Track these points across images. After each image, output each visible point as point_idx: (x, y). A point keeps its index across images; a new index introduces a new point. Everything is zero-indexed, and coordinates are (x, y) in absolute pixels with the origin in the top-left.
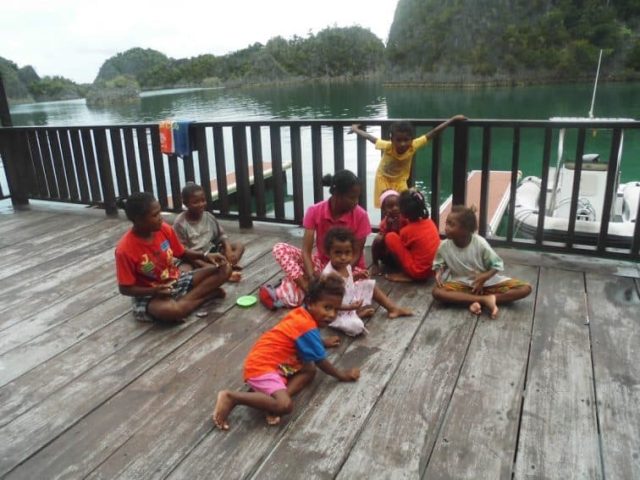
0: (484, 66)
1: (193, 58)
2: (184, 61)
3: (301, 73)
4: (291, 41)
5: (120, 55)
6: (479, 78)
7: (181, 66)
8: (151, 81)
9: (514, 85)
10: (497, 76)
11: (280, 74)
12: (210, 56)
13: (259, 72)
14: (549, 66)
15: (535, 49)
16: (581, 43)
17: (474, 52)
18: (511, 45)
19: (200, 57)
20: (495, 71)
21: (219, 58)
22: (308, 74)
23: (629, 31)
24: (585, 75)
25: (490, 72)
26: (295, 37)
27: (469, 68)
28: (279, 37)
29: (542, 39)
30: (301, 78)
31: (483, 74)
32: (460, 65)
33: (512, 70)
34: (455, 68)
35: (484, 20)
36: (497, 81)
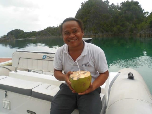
0: (95, 31)
1: (31, 32)
2: (28, 32)
3: (55, 35)
4: (53, 28)
5: (12, 31)
6: (94, 34)
7: (28, 34)
8: (20, 37)
9: (103, 36)
10: (99, 34)
11: (49, 35)
12: (35, 32)
13: (44, 35)
14: (112, 32)
15: (108, 27)
16: (118, 26)
17: (93, 28)
18: (102, 26)
19: (32, 32)
20: (98, 33)
21: (37, 32)
22: (57, 35)
23: (129, 24)
24: (120, 34)
25: (97, 33)
26: (54, 27)
27: (92, 32)
28: (50, 27)
29: (109, 25)
30: (55, 36)
31: (95, 33)
32: (89, 31)
33: (103, 32)
34: (88, 32)
35: (95, 20)
36: (99, 35)
